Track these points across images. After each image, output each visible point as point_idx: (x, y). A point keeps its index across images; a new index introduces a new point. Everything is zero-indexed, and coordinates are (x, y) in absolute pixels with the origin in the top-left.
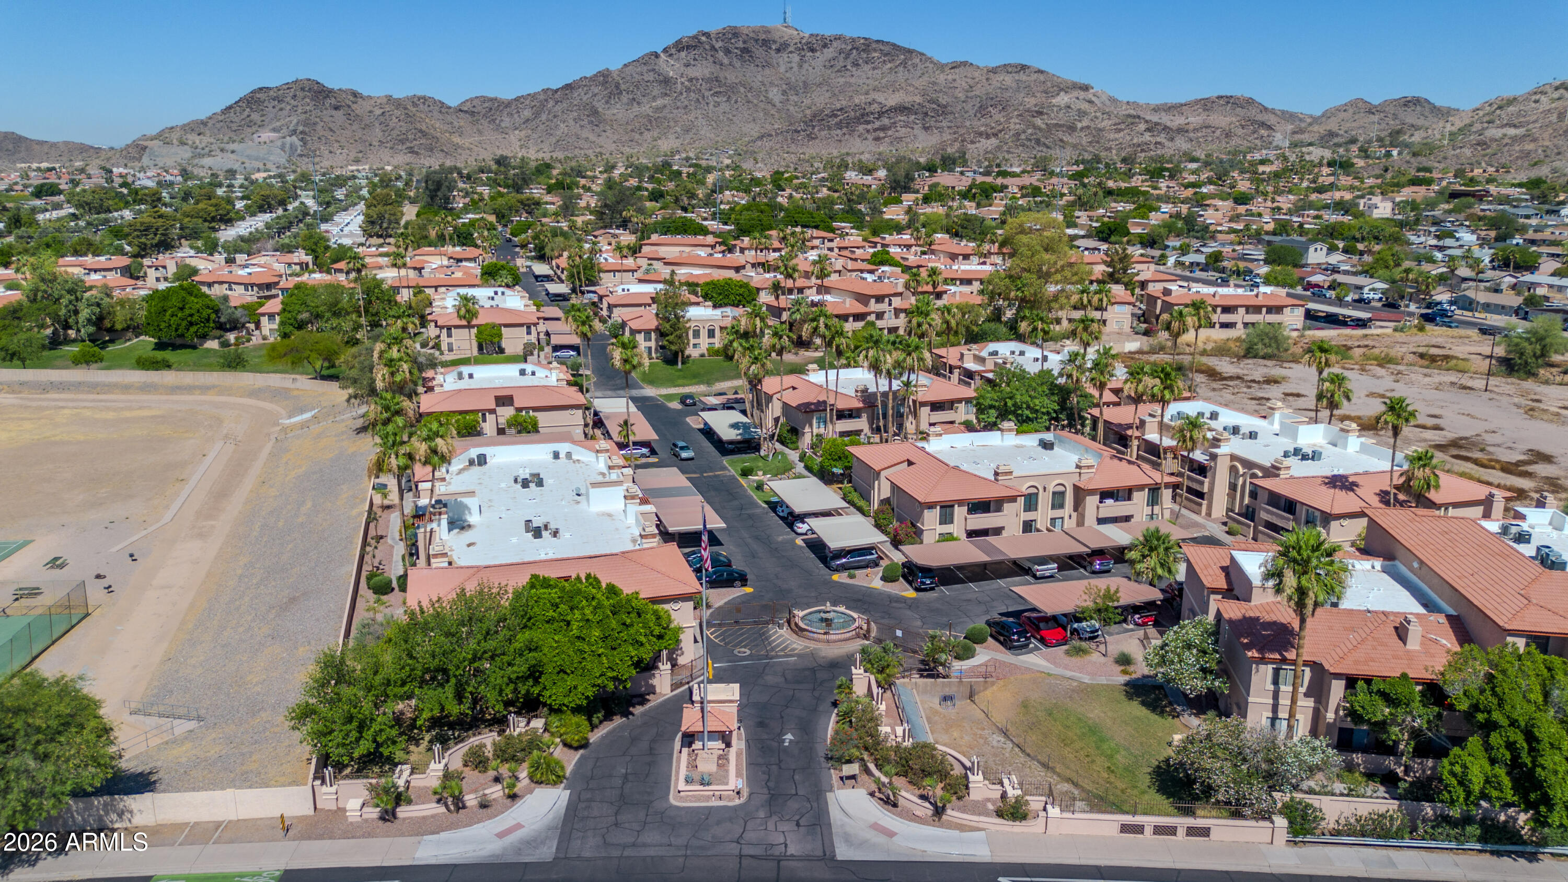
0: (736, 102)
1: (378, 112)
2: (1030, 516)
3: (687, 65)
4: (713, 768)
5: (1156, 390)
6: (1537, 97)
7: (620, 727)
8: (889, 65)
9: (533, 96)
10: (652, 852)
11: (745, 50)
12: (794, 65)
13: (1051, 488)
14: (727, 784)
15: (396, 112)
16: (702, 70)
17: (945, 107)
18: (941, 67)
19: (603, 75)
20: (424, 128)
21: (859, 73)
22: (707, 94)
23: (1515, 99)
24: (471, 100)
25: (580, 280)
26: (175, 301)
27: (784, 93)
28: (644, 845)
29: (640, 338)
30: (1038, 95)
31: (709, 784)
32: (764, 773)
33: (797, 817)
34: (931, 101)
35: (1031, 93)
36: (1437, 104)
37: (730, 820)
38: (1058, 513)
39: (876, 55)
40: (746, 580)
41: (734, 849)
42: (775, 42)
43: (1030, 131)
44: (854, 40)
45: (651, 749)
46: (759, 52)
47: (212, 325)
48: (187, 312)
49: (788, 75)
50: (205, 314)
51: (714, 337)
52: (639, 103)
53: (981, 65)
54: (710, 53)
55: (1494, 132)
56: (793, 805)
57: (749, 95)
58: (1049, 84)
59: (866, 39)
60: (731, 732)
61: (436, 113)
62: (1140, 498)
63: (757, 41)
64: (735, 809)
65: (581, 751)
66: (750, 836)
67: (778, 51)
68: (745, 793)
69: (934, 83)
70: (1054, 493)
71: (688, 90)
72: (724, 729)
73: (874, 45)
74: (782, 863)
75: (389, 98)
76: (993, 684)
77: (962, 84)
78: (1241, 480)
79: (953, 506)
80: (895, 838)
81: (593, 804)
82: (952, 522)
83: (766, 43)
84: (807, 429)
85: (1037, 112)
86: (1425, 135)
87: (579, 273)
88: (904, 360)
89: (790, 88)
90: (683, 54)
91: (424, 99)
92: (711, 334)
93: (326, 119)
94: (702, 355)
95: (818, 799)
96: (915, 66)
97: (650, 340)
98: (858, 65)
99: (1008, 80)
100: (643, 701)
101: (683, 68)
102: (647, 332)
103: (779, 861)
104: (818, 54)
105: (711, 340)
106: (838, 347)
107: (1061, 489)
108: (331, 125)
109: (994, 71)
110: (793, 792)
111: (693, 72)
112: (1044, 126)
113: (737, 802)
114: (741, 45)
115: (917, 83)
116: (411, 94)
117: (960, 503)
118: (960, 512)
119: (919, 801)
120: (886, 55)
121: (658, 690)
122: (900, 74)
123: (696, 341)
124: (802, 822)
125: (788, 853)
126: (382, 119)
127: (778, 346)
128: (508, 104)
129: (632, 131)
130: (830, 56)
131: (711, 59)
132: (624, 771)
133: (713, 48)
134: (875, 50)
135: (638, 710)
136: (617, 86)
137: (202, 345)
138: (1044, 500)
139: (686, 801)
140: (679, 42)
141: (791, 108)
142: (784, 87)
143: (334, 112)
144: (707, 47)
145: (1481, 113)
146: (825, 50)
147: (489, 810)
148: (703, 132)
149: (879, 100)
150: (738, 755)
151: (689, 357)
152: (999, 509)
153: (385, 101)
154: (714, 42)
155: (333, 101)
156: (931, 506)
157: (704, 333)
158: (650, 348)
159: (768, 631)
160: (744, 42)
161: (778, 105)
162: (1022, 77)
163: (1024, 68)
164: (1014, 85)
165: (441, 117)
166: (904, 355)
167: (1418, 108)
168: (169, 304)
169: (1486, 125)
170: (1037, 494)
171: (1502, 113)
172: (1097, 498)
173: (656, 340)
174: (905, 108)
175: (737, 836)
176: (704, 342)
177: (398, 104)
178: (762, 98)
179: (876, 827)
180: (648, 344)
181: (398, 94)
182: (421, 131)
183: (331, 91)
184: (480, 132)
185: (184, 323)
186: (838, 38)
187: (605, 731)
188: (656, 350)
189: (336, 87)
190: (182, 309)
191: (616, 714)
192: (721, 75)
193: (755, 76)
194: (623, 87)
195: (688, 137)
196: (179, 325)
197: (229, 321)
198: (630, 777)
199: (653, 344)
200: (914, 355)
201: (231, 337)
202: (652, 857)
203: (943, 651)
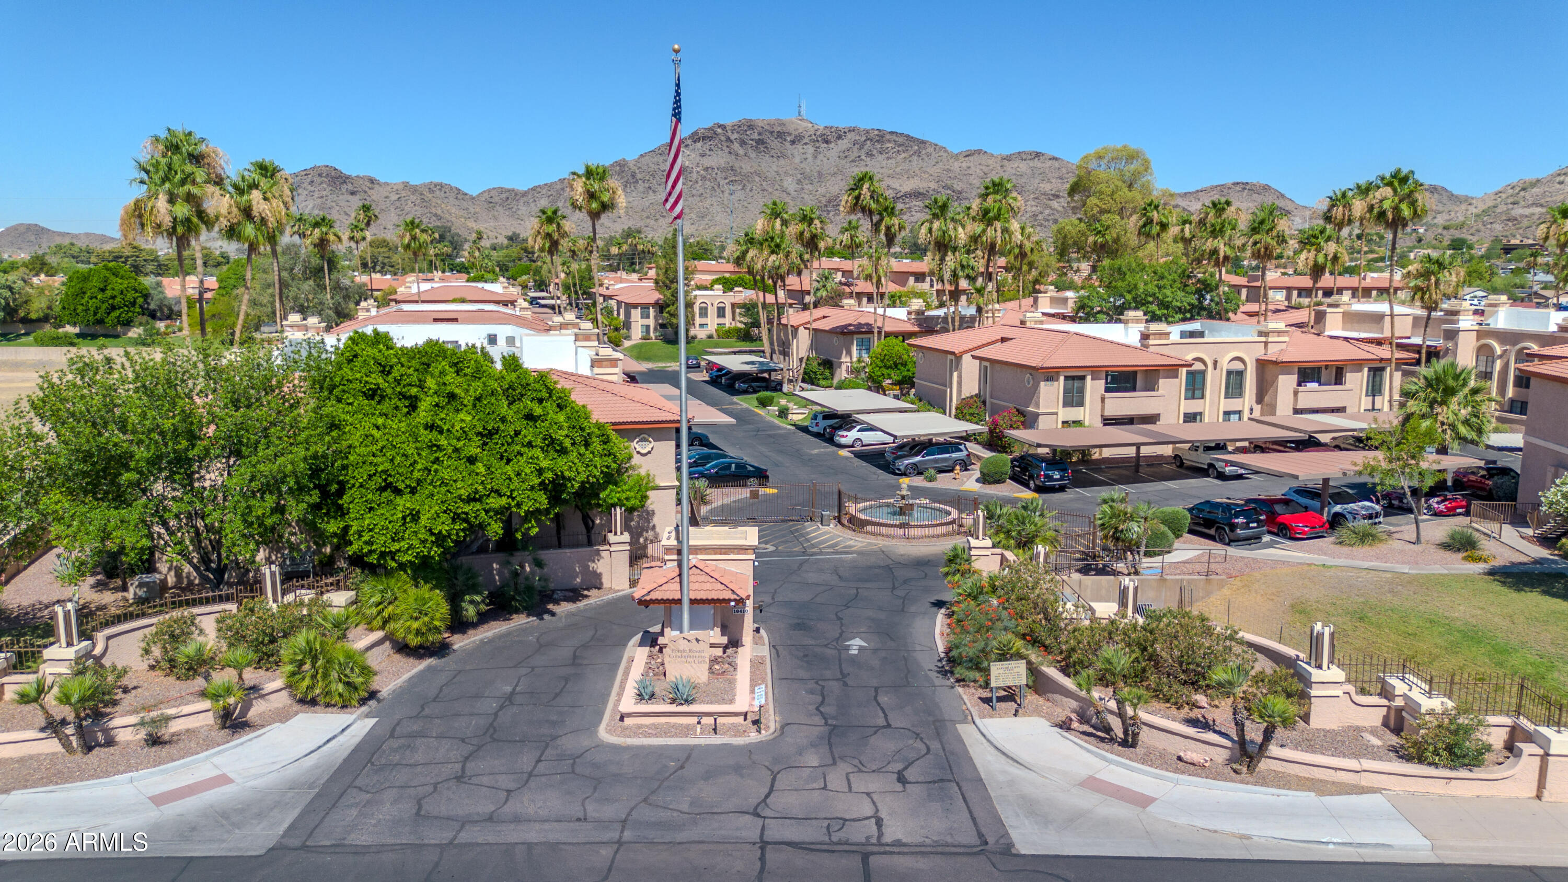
0: (751, 190)
1: (394, 197)
2: (1194, 406)
3: (703, 155)
4: (699, 673)
5: (1387, 205)
6: (1562, 178)
7: (523, 630)
8: (903, 155)
9: (550, 186)
10: (533, 834)
11: (760, 142)
12: (809, 156)
13: (1225, 365)
14: (731, 702)
15: (413, 198)
16: (718, 159)
17: (960, 193)
18: (956, 157)
19: (620, 165)
20: (439, 212)
21: (873, 163)
22: (722, 182)
23: (1538, 181)
24: (489, 191)
25: (576, 293)
26: (95, 282)
27: (799, 182)
28: (517, 819)
29: (636, 314)
30: (1054, 181)
31: (687, 702)
32: (812, 692)
33: (899, 766)
34: (946, 187)
35: (1046, 179)
36: (1455, 192)
37: (738, 769)
38: (1234, 404)
39: (890, 145)
40: (767, 477)
41: (748, 828)
42: (790, 134)
43: (1047, 212)
44: (868, 132)
45: (575, 657)
46: (774, 143)
47: (138, 310)
48: (109, 293)
49: (802, 165)
50: (130, 296)
51: (724, 316)
52: (654, 192)
53: (995, 153)
54: (725, 144)
55: (1518, 211)
56: (884, 745)
57: (764, 184)
58: (1064, 171)
59: (879, 130)
60: (741, 601)
61: (451, 199)
62: (1357, 381)
63: (772, 133)
64: (749, 750)
65: (429, 662)
66: (784, 801)
67: (793, 142)
68: (772, 722)
69: (949, 170)
70: (1229, 373)
71: (704, 178)
72: (727, 595)
73: (888, 137)
74: (872, 859)
75: (406, 185)
76: (1221, 585)
77: (977, 171)
78: (1498, 364)
79: (1083, 378)
80: (1150, 809)
81: (419, 741)
82: (1081, 404)
83: (781, 135)
84: (845, 358)
85: (1053, 195)
86: (1447, 217)
87: (575, 285)
88: (984, 231)
89: (804, 178)
90: (699, 145)
91: (441, 186)
92: (721, 312)
93: (343, 204)
94: (710, 337)
95: (938, 735)
96: (929, 155)
97: (648, 317)
98: (872, 155)
99: (1023, 167)
100: (575, 595)
101: (698, 158)
102: (645, 307)
103: (865, 857)
104: (832, 145)
105: (721, 321)
106: (888, 228)
107: (1238, 366)
108: (347, 210)
109: (1008, 158)
110: (881, 722)
111: (707, 162)
112: (1060, 209)
113: (753, 737)
114: (756, 136)
115: (931, 170)
116: (427, 181)
117: (1095, 371)
118: (1094, 388)
119: (1191, 731)
120: (900, 145)
121: (606, 582)
122: (914, 163)
123: (703, 321)
124: (910, 774)
125: (888, 838)
126: (398, 204)
127: (807, 235)
128: (525, 194)
129: (648, 217)
130: (844, 147)
131: (727, 150)
132: (509, 689)
133: (728, 139)
134: (889, 141)
135: (563, 608)
136: (633, 176)
137: (125, 334)
138: (1214, 382)
139: (636, 735)
140: (696, 133)
141: (806, 196)
142: (799, 176)
143: (350, 197)
144: (723, 138)
145: (1504, 196)
146: (840, 142)
147: (164, 751)
148: (717, 219)
149: (894, 186)
150: (756, 664)
151: (694, 338)
152: (1151, 386)
153: (402, 187)
154: (730, 134)
155: (350, 187)
156: (1050, 374)
157: (712, 312)
158: (648, 327)
159: (805, 528)
160: (760, 134)
161: (793, 193)
162: (1036, 163)
163: (1038, 155)
164: (1029, 172)
165: (457, 202)
166: (982, 226)
167: (1436, 196)
168: (90, 285)
169: (1511, 206)
170: (1203, 373)
171: (1527, 195)
172: (1294, 378)
173: (655, 317)
174: (920, 194)
175: (753, 801)
176: (712, 322)
177: (414, 190)
178: (777, 187)
179: (1092, 784)
180: (646, 322)
181: (415, 181)
182: (436, 215)
183: (348, 177)
184: (496, 218)
185: (104, 306)
186: (852, 130)
187: (490, 634)
188: (655, 329)
189: (354, 175)
190: (103, 290)
191: (517, 611)
192: (737, 165)
193: (769, 166)
194: (639, 176)
195: (703, 223)
196: (97, 308)
197: (160, 308)
198: (518, 699)
199: (651, 322)
200: (998, 225)
201: (161, 325)
202: (530, 846)
203: (1132, 518)
